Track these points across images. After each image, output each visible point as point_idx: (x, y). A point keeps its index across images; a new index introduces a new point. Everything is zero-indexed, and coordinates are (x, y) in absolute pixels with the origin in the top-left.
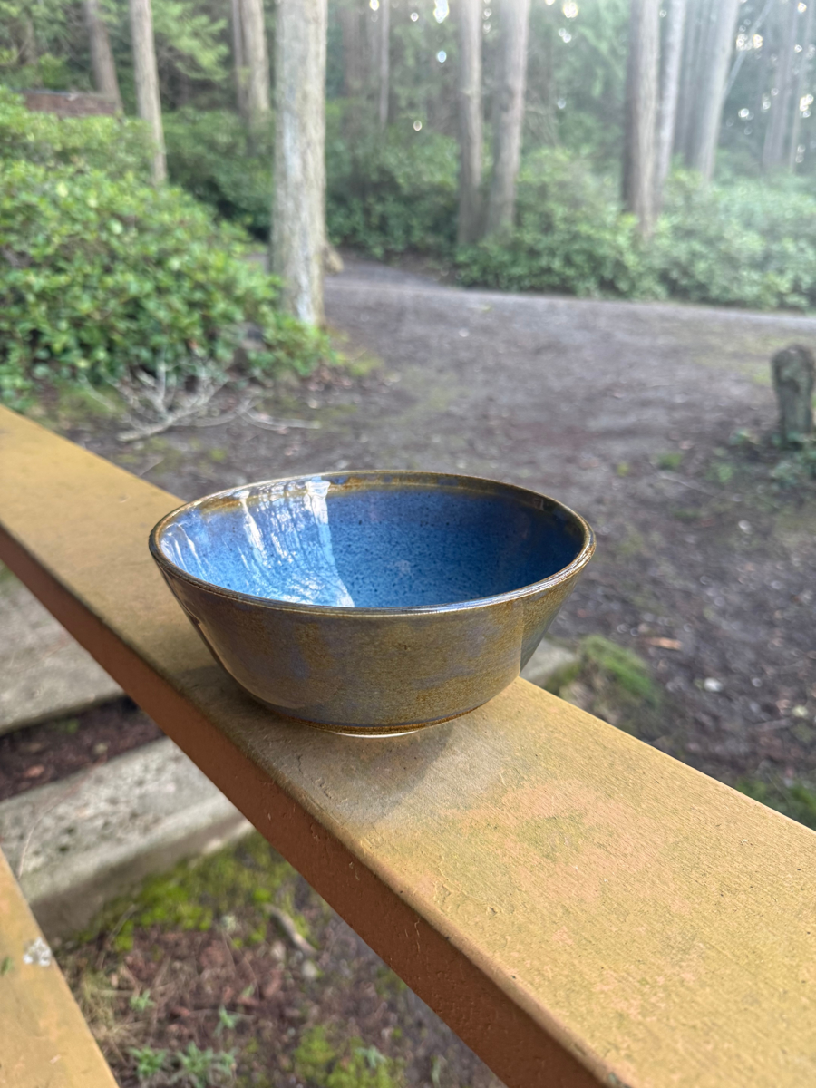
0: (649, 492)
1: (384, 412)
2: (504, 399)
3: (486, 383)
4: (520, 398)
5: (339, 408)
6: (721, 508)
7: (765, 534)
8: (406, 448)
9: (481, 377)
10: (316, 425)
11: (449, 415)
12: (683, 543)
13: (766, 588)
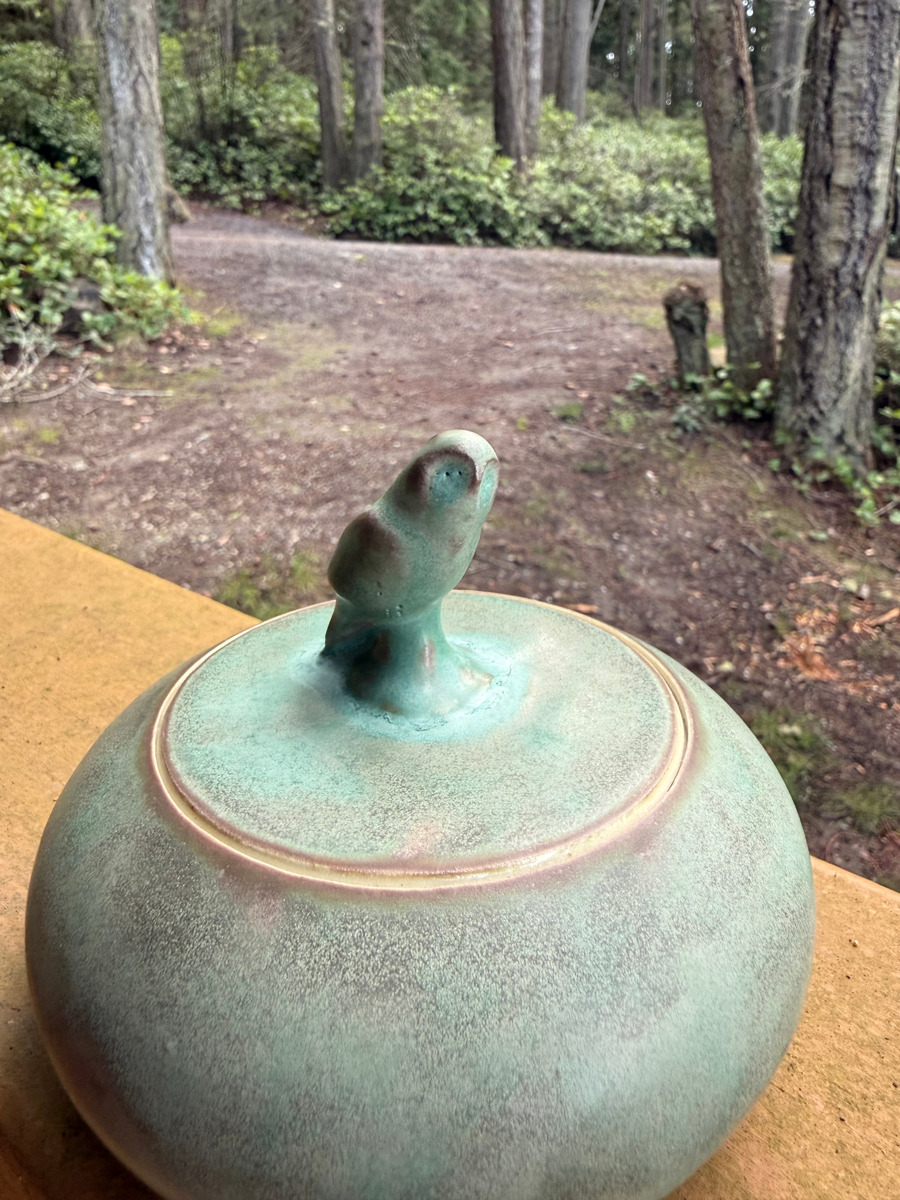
0: (552, 447)
1: (249, 375)
2: (387, 355)
3: (367, 338)
4: (405, 353)
5: (195, 372)
6: (626, 458)
7: (672, 481)
8: (279, 413)
9: (360, 331)
10: (170, 392)
11: (328, 374)
12: (591, 498)
13: (679, 539)
